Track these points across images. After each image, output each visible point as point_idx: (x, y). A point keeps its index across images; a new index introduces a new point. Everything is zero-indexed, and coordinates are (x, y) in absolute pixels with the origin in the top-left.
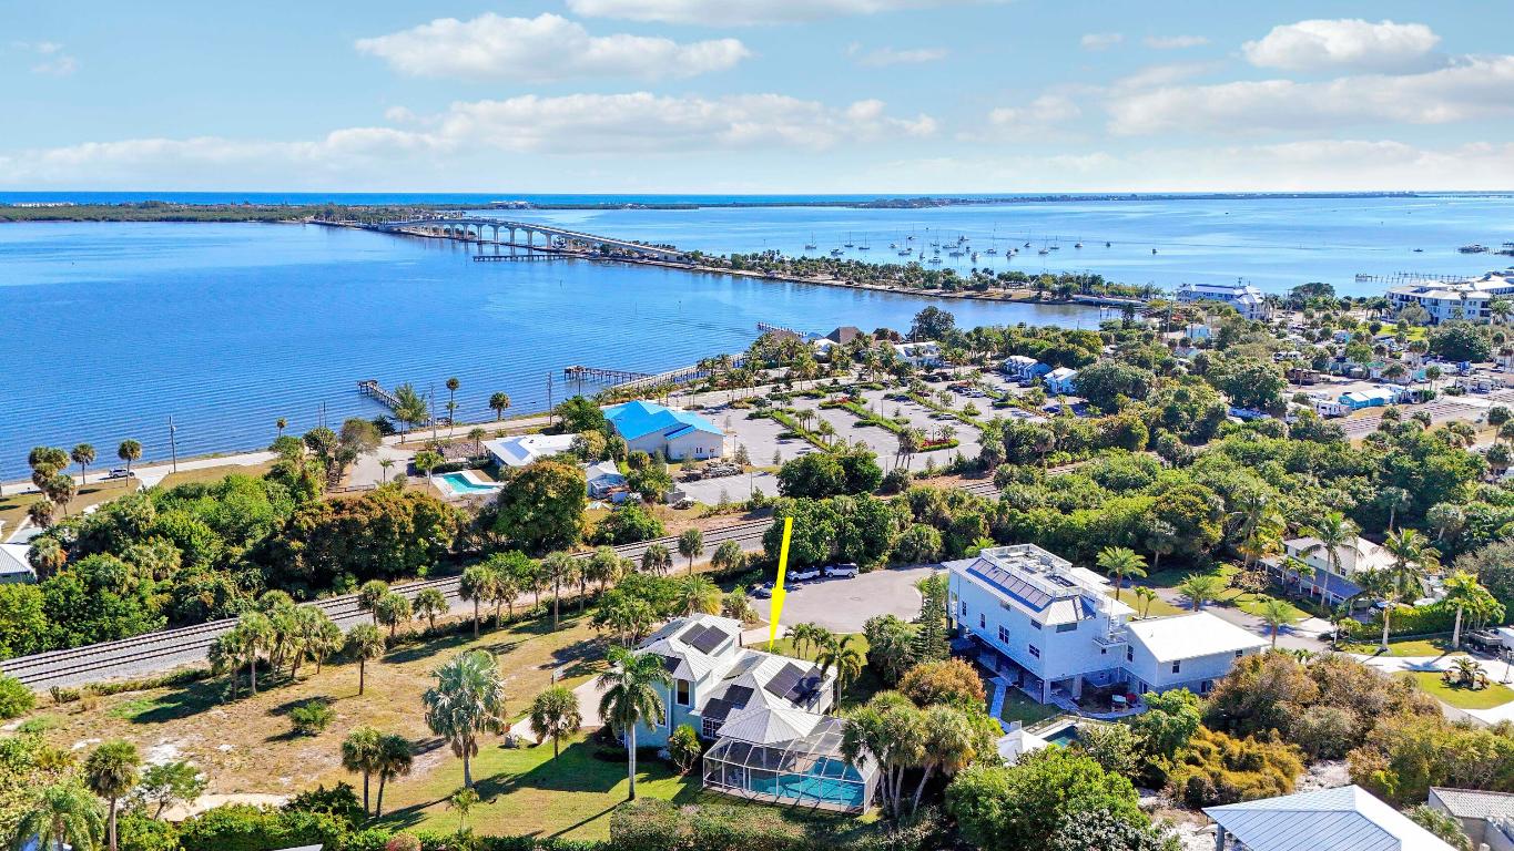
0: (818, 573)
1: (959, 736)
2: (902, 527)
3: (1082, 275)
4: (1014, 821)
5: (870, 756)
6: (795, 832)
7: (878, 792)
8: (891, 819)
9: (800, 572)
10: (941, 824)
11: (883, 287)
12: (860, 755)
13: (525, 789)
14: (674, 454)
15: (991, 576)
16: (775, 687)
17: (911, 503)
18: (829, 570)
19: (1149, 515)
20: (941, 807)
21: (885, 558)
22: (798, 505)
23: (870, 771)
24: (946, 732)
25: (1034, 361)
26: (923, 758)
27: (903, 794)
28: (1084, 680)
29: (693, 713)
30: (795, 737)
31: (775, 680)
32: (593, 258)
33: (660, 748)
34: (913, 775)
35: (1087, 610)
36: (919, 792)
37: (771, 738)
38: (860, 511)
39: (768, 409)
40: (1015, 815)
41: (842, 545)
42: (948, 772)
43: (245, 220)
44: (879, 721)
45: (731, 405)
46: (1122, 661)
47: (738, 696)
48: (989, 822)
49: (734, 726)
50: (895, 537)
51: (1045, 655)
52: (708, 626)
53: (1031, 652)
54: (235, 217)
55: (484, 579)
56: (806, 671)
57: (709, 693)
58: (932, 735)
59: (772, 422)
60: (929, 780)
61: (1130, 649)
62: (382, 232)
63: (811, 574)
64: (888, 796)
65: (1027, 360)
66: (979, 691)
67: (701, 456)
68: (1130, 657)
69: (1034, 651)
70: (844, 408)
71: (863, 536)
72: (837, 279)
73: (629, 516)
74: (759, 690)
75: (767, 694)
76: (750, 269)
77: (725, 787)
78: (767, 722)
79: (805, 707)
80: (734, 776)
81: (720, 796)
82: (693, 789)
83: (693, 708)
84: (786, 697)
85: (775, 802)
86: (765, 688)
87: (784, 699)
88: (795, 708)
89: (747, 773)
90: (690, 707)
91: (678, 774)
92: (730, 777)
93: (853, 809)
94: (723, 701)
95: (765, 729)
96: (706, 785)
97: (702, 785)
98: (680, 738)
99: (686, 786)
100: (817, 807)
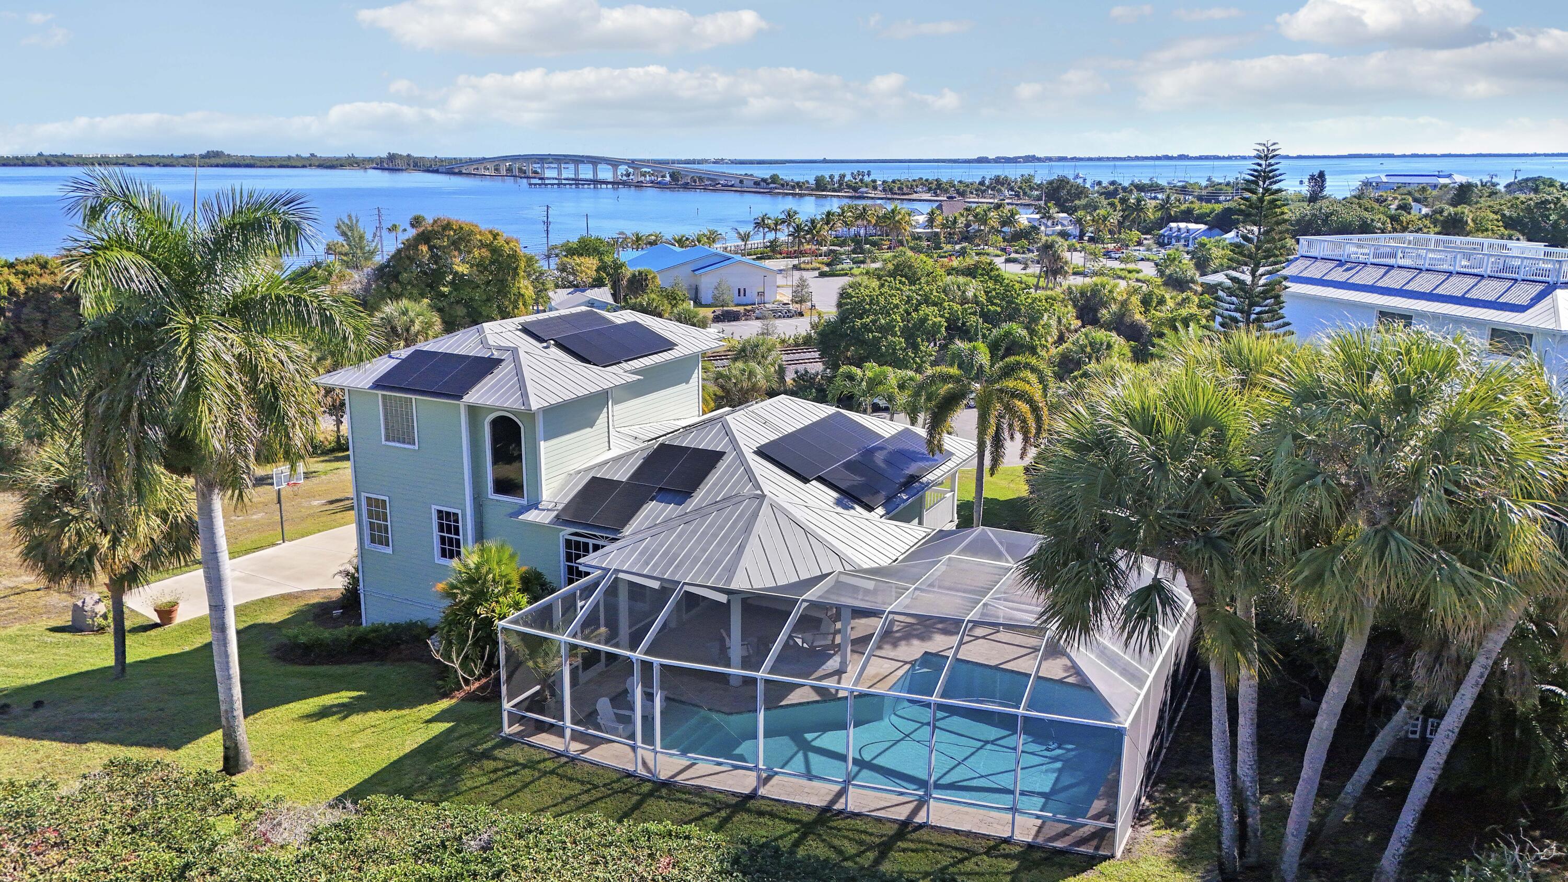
11: (991, 201)
16: (788, 456)
25: (1203, 227)
29: (532, 516)
30: (834, 569)
31: (792, 438)
32: (661, 186)
37: (758, 573)
39: (846, 266)
45: (796, 268)
47: (676, 469)
49: (648, 545)
56: (886, 436)
67: (743, 299)
72: (937, 196)
74: (740, 455)
75: (764, 470)
76: (834, 190)
77: (576, 736)
78: (748, 529)
79: (880, 511)
80: (622, 700)
81: (550, 765)
82: (466, 743)
83: (535, 505)
84: (821, 480)
85: (753, 796)
86: (761, 452)
87: (814, 482)
88: (846, 508)
89: (647, 682)
90: (524, 502)
91: (445, 695)
92: (604, 705)
93: (1065, 834)
94: (627, 483)
95: (741, 549)
96: (516, 728)
97: (501, 729)
98: (471, 581)
99: (449, 731)
100: (920, 818)
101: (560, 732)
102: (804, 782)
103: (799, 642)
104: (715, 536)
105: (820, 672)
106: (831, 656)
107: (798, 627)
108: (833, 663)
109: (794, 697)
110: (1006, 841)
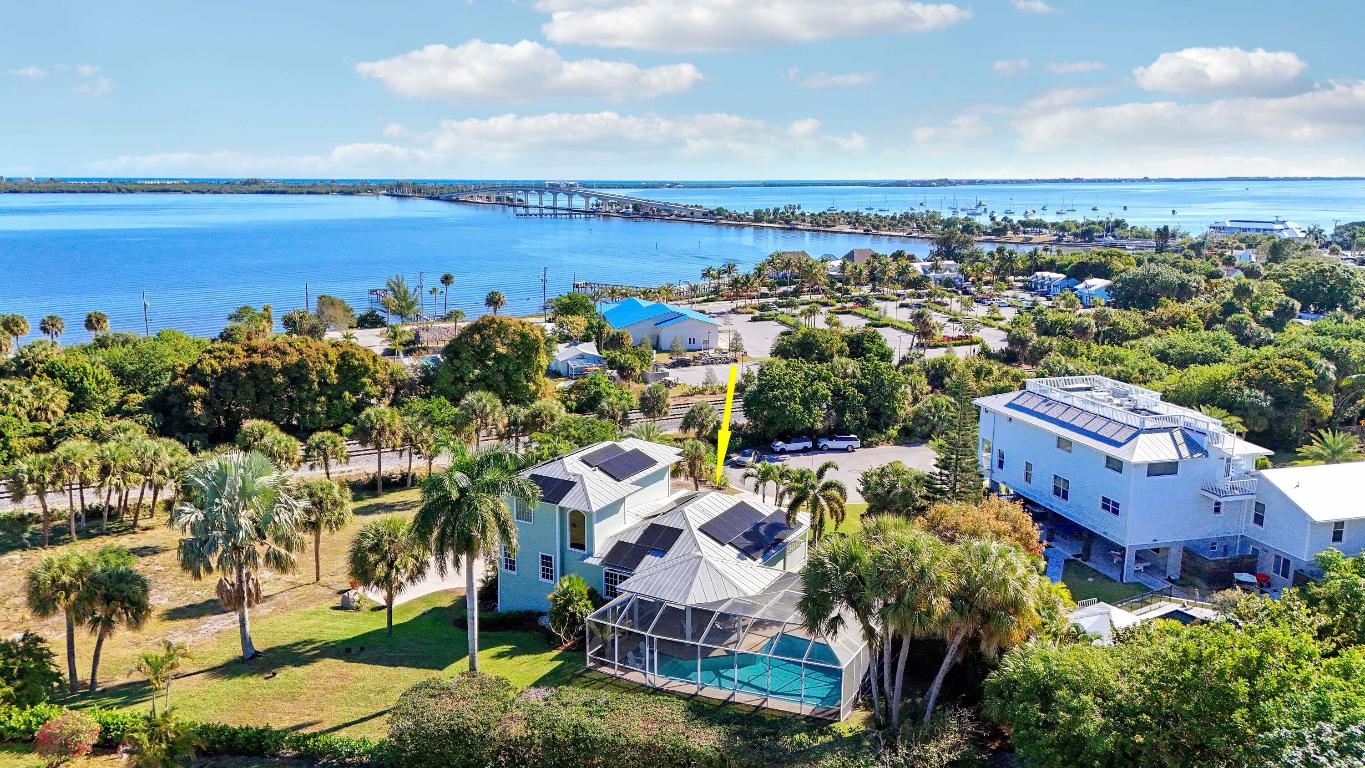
0: (809, 444)
1: (1013, 583)
2: (916, 400)
3: (1104, 220)
4: (1139, 739)
5: (849, 615)
6: (706, 740)
7: (865, 688)
8: (884, 730)
9: (787, 441)
10: (977, 741)
11: (901, 234)
12: (833, 614)
13: (328, 661)
14: (664, 345)
15: (1042, 409)
16: (715, 530)
17: (928, 373)
18: (823, 442)
19: (1234, 383)
20: (977, 712)
21: (893, 432)
22: (788, 366)
23: (849, 644)
24: (988, 576)
25: (1062, 276)
26: (945, 620)
27: (905, 693)
28: (1186, 550)
29: (590, 560)
30: (734, 595)
31: (717, 520)
32: (626, 216)
33: (541, 614)
34: (925, 654)
35: (1194, 446)
36: (935, 689)
37: (698, 596)
38: (864, 375)
39: (773, 312)
40: (1141, 728)
41: (841, 411)
42: (989, 650)
43: (327, 193)
44: (867, 557)
45: (734, 311)
46: (1244, 526)
47: (659, 538)
48: (1081, 741)
49: (648, 580)
50: (906, 410)
51: (1128, 510)
52: (628, 449)
53: (1105, 507)
54: (319, 191)
55: (386, 421)
56: (767, 515)
57: (616, 536)
58: (963, 581)
59: (776, 323)
60: (954, 668)
61: (1260, 507)
62: (443, 200)
63: (800, 446)
64: (881, 692)
65: (1054, 275)
66: (1034, 543)
67: (693, 346)
68: (1259, 520)
69: (1111, 506)
70: (856, 314)
71: (866, 403)
72: (856, 228)
73: (595, 384)
74: (691, 531)
75: (702, 538)
76: (771, 222)
77: (620, 668)
78: (694, 573)
79: (760, 560)
80: (638, 652)
81: (609, 681)
82: (571, 670)
83: (591, 554)
84: (731, 544)
85: (696, 694)
86: (700, 529)
87: (728, 546)
88: (743, 559)
89: (651, 646)
90: (586, 552)
91: (556, 648)
92: (630, 654)
93: (823, 712)
94: (635, 545)
95: (691, 583)
96: (592, 664)
97: (585, 664)
98: (564, 594)
99: (562, 665)
100: (764, 705)
101: (613, 666)
102: (718, 690)
103: (718, 626)
104: (679, 576)
105: (727, 642)
106: (733, 634)
107: (718, 620)
108: (733, 638)
109: (714, 654)
110: (799, 714)
